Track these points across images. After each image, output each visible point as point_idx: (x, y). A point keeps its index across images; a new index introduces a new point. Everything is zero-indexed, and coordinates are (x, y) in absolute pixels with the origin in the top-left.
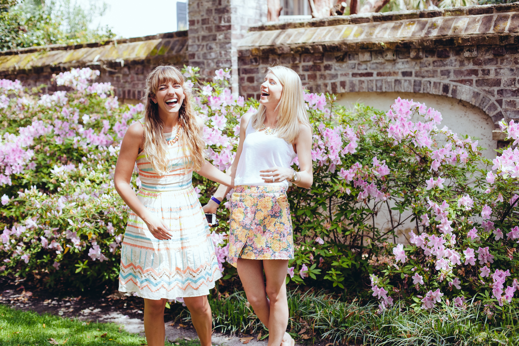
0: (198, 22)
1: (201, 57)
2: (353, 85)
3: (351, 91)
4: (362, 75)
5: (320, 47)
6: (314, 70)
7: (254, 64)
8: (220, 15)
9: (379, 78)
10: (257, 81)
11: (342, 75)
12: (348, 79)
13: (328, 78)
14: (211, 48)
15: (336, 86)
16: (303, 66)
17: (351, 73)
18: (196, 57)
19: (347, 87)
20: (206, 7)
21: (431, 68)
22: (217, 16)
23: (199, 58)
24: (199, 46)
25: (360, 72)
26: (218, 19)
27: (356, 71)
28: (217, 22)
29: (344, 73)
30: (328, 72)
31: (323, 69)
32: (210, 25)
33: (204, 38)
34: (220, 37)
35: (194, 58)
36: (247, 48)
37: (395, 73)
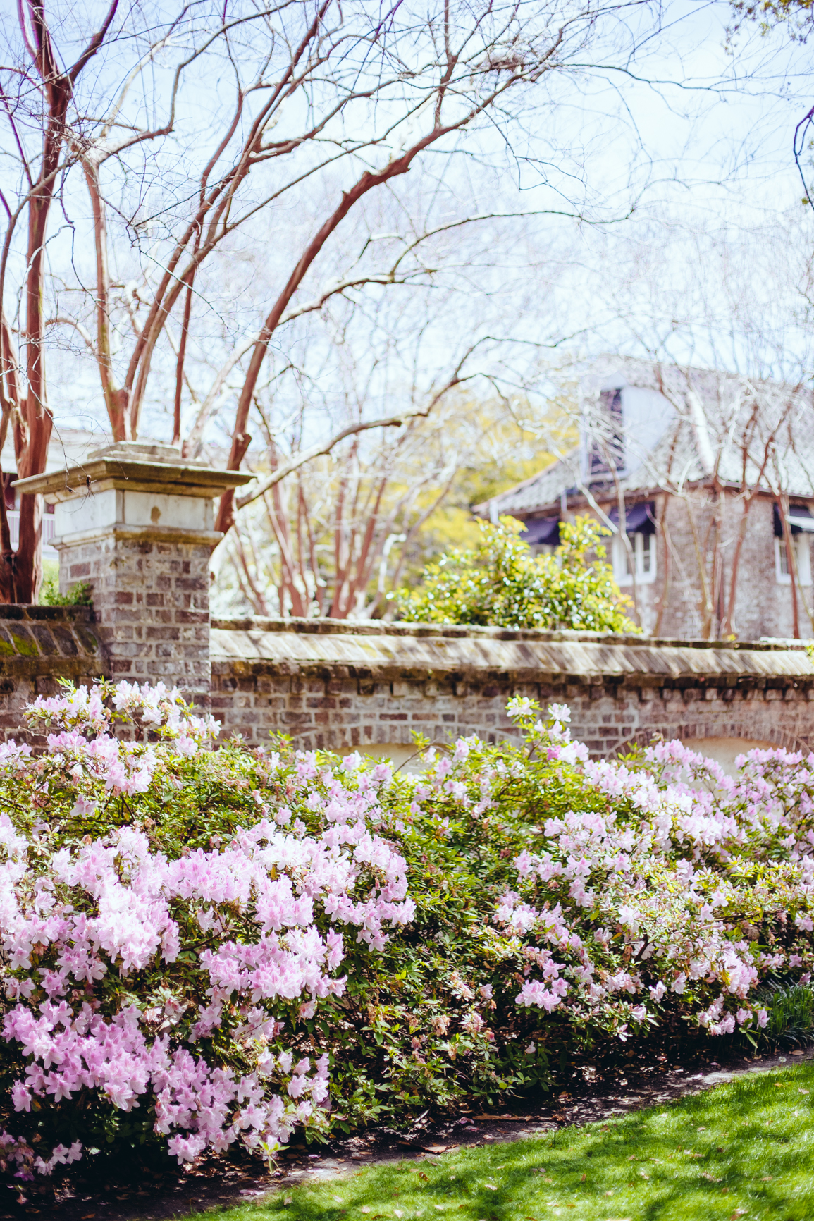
0: (139, 599)
1: (145, 668)
2: (382, 733)
3: (380, 742)
4: (394, 717)
5: (346, 670)
6: (326, 707)
7: (231, 689)
8: (187, 592)
9: (415, 722)
10: (230, 721)
11: (366, 716)
12: (375, 723)
13: (346, 720)
14: (167, 654)
15: (358, 734)
16: (308, 699)
17: (378, 714)
18: (133, 667)
19: (373, 736)
20: (158, 572)
21: (475, 710)
22: (180, 592)
23: (139, 670)
24: (140, 646)
25: (391, 712)
26: (182, 597)
27: (385, 711)
28: (181, 604)
29: (368, 712)
30: (345, 710)
31: (338, 705)
32: (166, 608)
33: (152, 632)
34: (188, 634)
35: (128, 669)
36: (225, 660)
37: (435, 716)
